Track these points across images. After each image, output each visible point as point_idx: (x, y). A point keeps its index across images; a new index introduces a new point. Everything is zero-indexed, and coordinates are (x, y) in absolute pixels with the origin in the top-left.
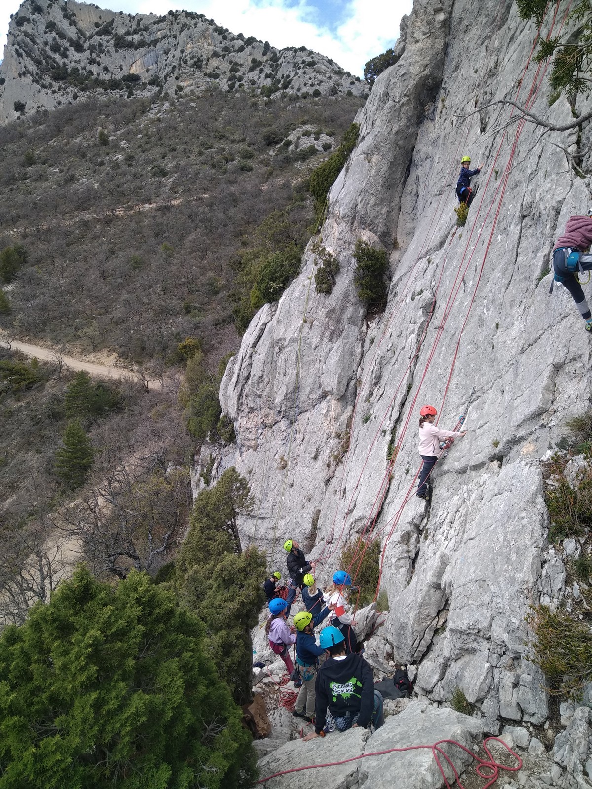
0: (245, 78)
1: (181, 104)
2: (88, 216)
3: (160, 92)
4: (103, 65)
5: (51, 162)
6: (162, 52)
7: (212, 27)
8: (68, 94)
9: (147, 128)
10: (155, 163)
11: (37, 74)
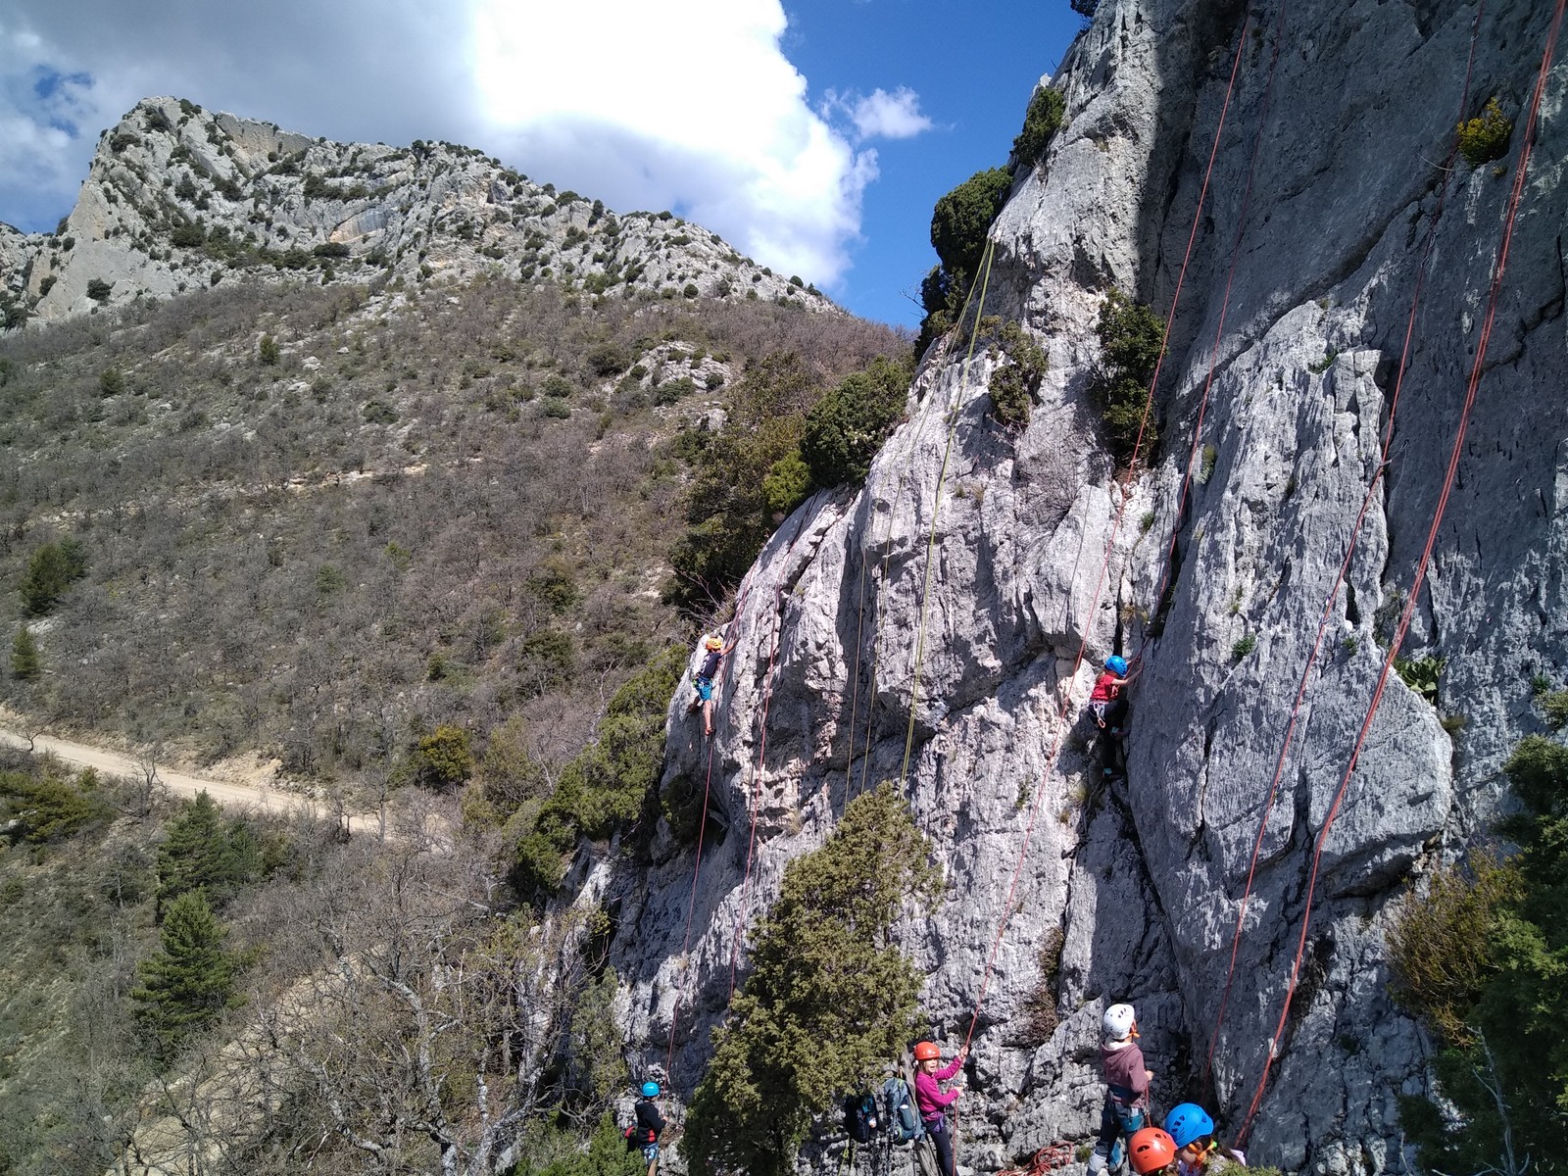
0: (554, 260)
1: (429, 298)
2: (225, 490)
3: (388, 276)
4: (277, 225)
5: (154, 390)
6: (396, 209)
7: (495, 172)
8: (201, 270)
9: (359, 338)
10: (374, 398)
11: (142, 234)
